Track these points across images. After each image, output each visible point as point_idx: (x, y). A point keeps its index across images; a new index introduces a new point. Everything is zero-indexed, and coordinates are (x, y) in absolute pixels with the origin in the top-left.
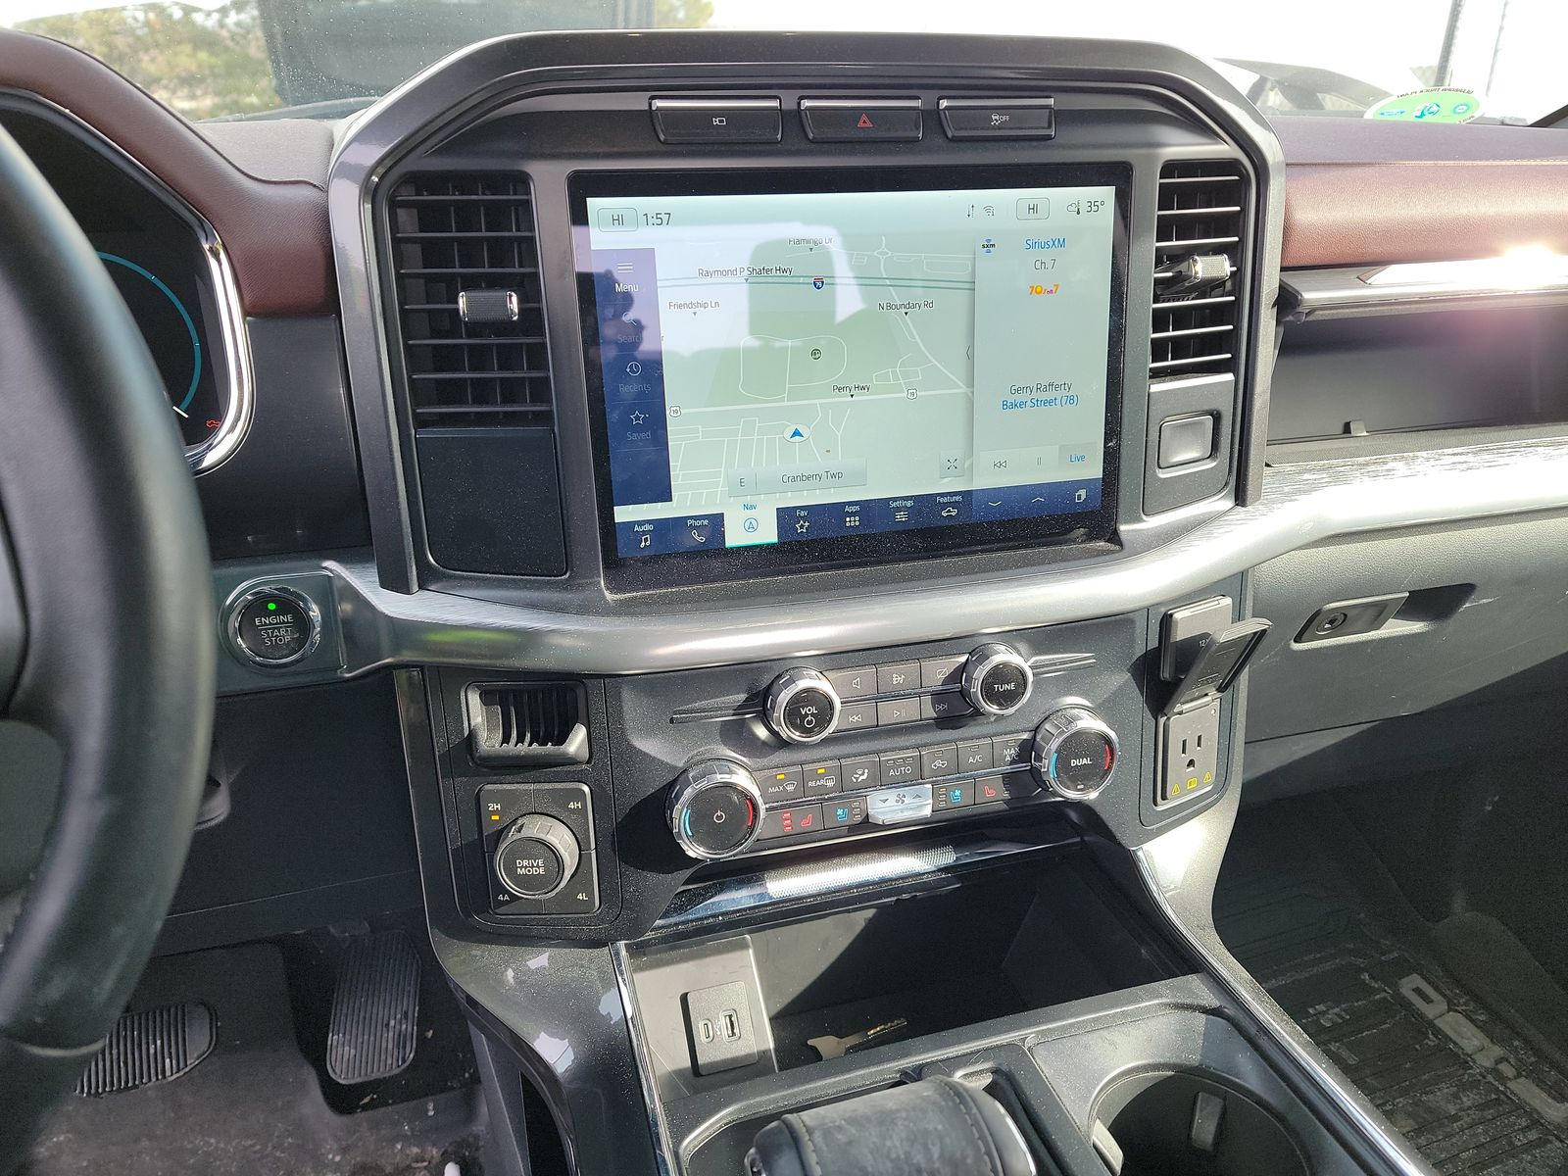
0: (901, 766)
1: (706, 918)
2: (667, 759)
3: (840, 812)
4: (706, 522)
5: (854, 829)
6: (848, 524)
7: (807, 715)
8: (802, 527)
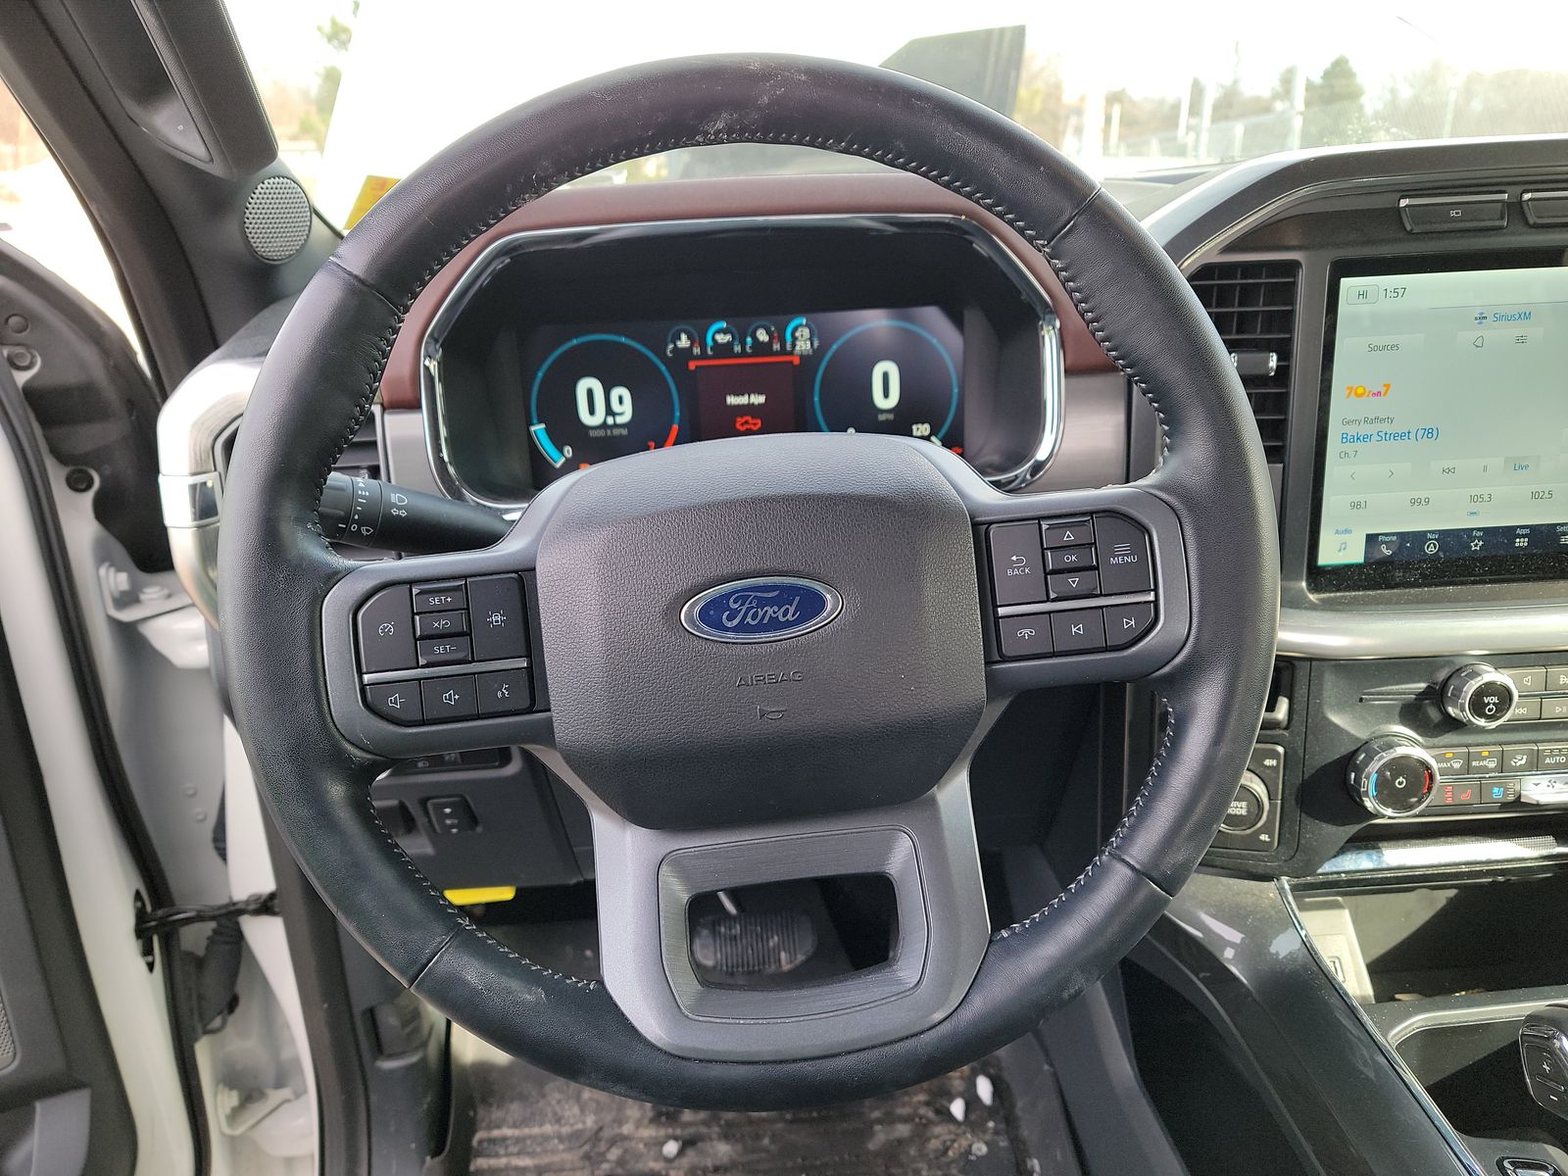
0: (1557, 755)
1: (1332, 874)
2: (1353, 731)
3: (1496, 790)
4: (1394, 538)
5: (1505, 806)
6: (1517, 545)
7: (1489, 704)
8: (1476, 545)
